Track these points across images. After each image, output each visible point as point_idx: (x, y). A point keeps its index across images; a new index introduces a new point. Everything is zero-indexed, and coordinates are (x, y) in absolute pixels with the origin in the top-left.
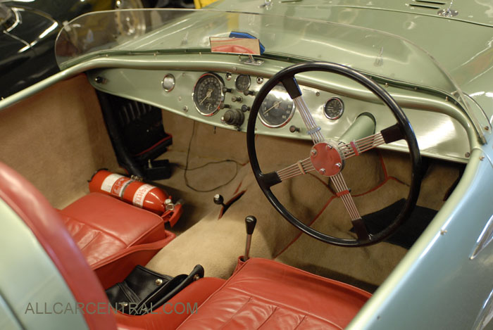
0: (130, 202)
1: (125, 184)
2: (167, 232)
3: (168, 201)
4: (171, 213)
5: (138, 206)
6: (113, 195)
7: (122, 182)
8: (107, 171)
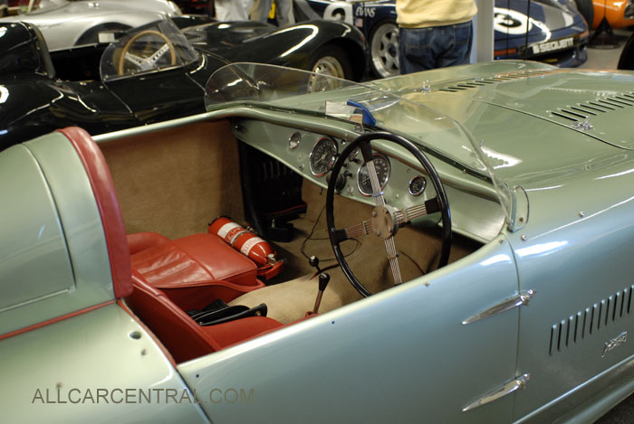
0: (239, 250)
1: (239, 233)
2: (258, 281)
3: (271, 256)
4: (272, 267)
5: (244, 255)
6: (226, 241)
7: (237, 231)
8: (230, 219)
